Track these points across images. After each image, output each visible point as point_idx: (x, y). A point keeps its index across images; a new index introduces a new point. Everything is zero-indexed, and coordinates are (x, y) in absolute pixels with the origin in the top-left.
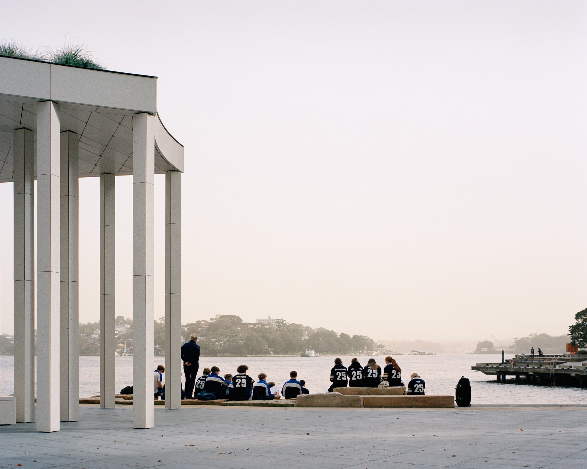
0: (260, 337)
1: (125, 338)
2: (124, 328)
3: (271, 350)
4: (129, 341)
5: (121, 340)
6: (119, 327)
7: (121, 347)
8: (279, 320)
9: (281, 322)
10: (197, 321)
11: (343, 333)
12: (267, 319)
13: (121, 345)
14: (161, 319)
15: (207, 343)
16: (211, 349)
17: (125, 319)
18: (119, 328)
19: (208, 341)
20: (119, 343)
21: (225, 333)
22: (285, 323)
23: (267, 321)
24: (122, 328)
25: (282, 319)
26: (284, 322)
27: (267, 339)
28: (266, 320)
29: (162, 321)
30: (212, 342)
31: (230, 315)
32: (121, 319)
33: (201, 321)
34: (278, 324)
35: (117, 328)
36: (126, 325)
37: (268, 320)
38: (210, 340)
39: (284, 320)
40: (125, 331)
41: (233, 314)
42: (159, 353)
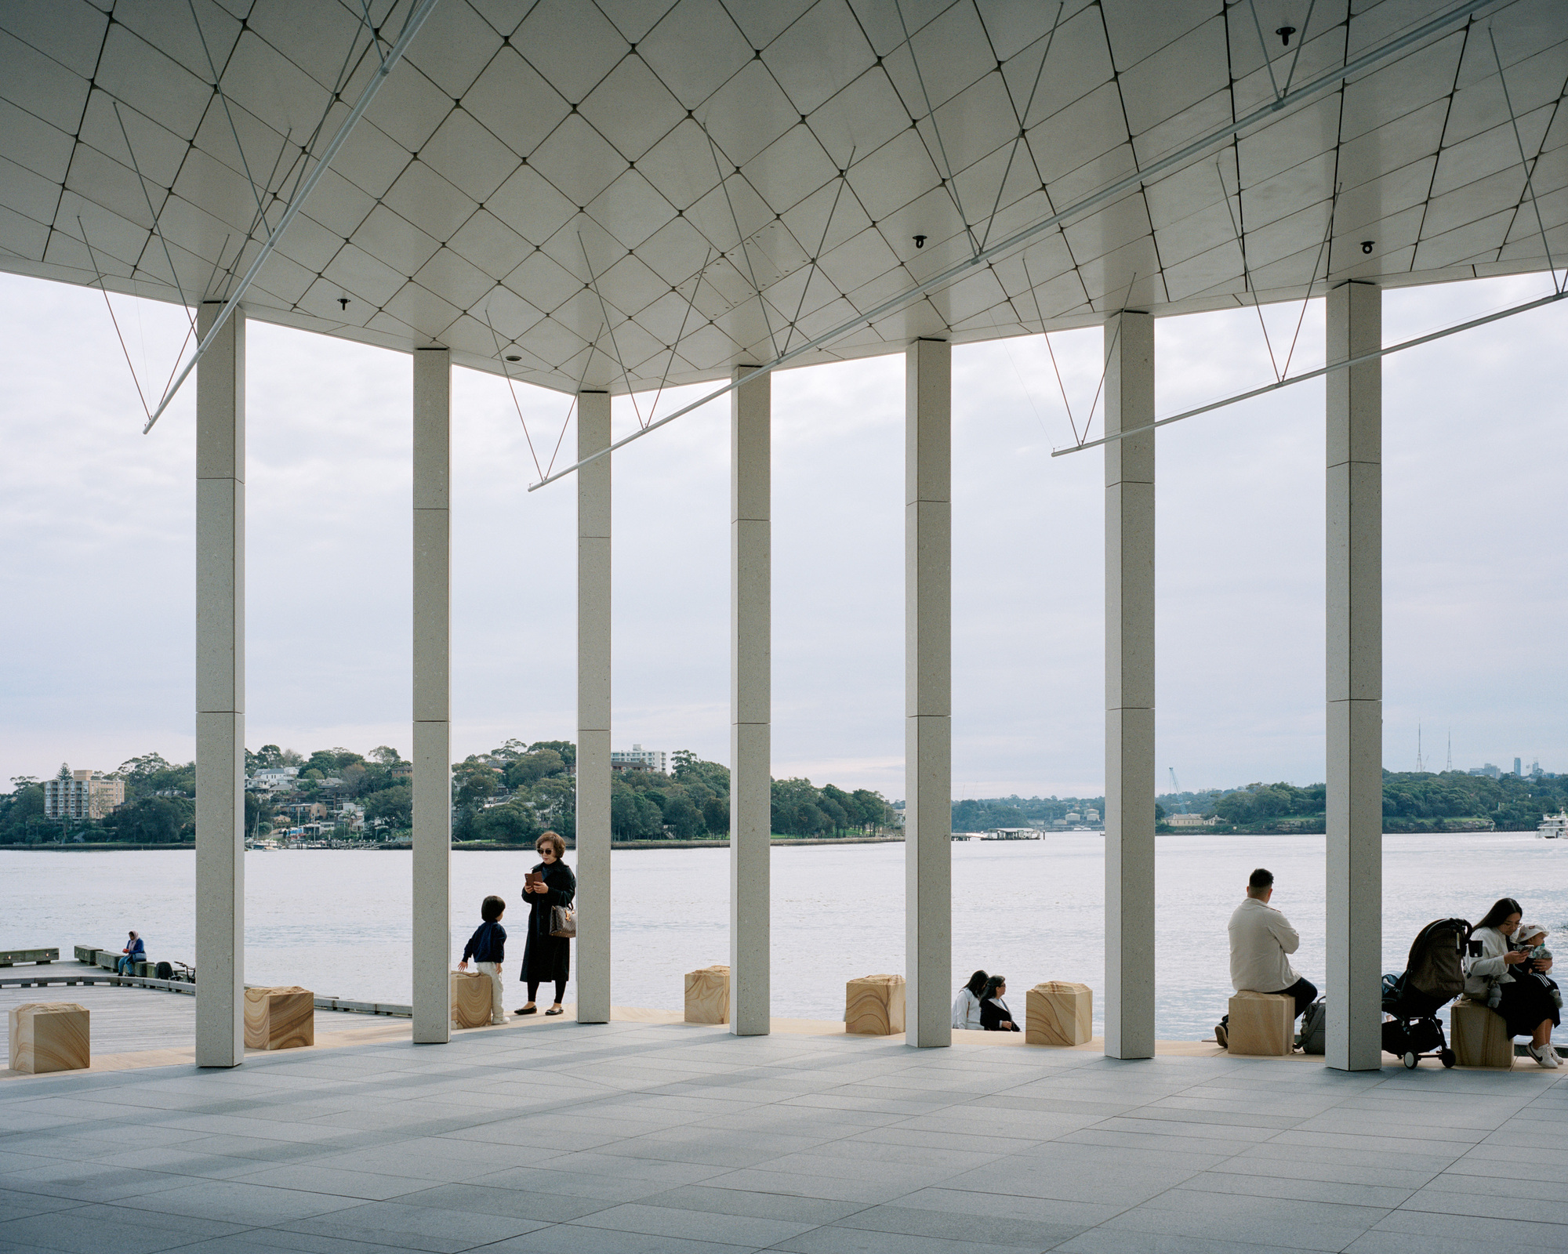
0: (644, 798)
1: (288, 800)
2: (282, 775)
3: (668, 830)
4: (302, 808)
5: (279, 806)
6: (267, 773)
7: (283, 823)
8: (679, 752)
9: (685, 759)
10: (469, 758)
11: (830, 785)
12: (632, 751)
13: (281, 818)
14: (373, 754)
15: (516, 813)
16: (524, 827)
17: (283, 752)
18: (270, 776)
19: (517, 807)
20: (277, 814)
21: (558, 787)
22: (695, 762)
23: (631, 757)
24: (278, 776)
25: (686, 751)
26: (693, 759)
27: (659, 800)
28: (628, 755)
29: (378, 757)
30: (527, 810)
31: (555, 742)
32: (273, 754)
33: (479, 756)
34: (677, 763)
35: (265, 776)
36: (287, 769)
37: (634, 754)
38: (522, 806)
39: (693, 754)
40: (285, 783)
41: (561, 740)
42: (385, 838)
